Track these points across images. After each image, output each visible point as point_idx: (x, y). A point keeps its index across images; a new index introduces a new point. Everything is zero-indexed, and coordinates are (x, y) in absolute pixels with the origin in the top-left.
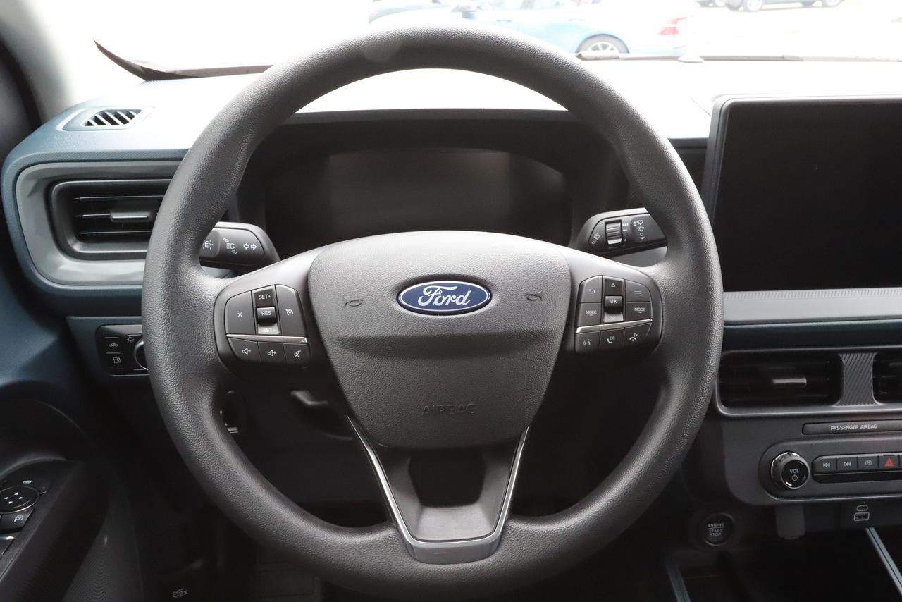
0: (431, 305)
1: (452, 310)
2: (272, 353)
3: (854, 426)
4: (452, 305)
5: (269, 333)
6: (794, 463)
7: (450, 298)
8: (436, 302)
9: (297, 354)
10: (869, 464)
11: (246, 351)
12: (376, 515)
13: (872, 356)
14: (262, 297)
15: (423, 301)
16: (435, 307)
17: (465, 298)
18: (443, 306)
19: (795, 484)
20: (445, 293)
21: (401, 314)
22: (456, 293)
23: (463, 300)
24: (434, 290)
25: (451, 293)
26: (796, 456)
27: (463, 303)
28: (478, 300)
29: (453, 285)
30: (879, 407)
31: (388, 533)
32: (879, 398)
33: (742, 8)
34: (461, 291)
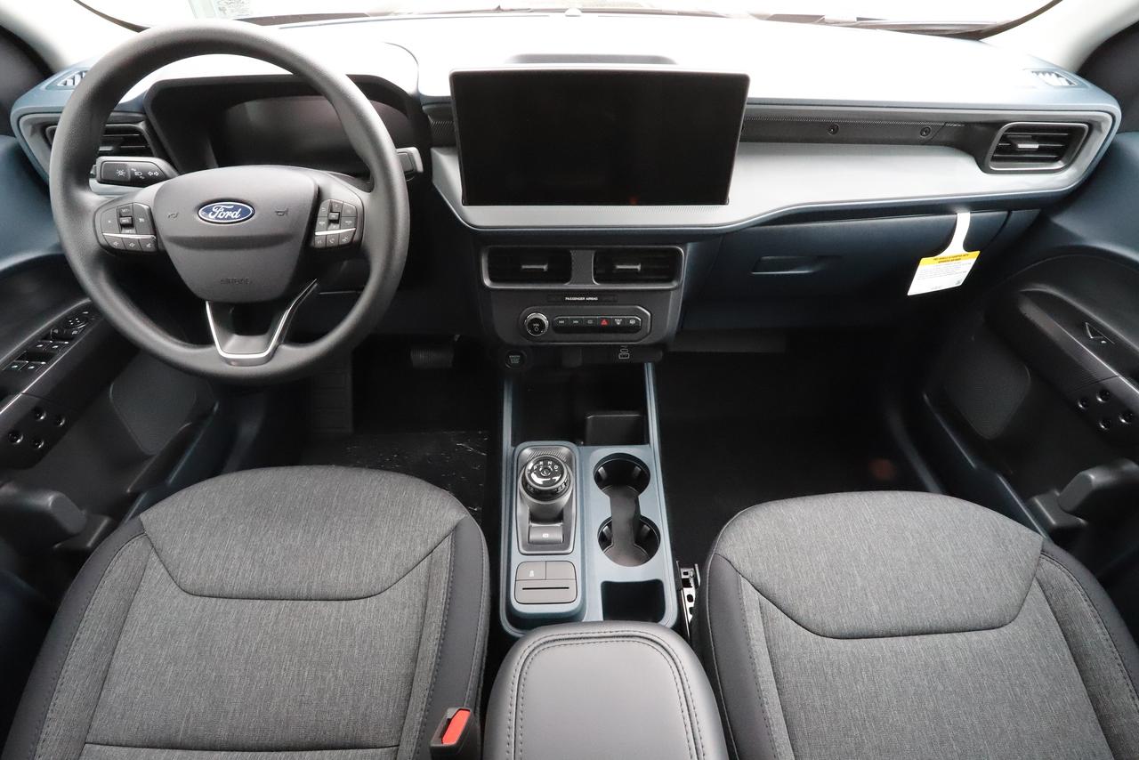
0: (217, 218)
1: (229, 221)
3: (580, 298)
4: (229, 218)
7: (229, 213)
8: (219, 216)
9: (149, 246)
10: (590, 322)
12: (206, 340)
13: (593, 252)
14: (124, 211)
15: (212, 215)
16: (219, 219)
17: (237, 213)
18: (224, 219)
20: (226, 210)
21: (200, 223)
22: (232, 210)
24: (219, 208)
25: (229, 210)
27: (236, 216)
28: (246, 215)
29: (231, 205)
31: (211, 349)
34: (235, 209)
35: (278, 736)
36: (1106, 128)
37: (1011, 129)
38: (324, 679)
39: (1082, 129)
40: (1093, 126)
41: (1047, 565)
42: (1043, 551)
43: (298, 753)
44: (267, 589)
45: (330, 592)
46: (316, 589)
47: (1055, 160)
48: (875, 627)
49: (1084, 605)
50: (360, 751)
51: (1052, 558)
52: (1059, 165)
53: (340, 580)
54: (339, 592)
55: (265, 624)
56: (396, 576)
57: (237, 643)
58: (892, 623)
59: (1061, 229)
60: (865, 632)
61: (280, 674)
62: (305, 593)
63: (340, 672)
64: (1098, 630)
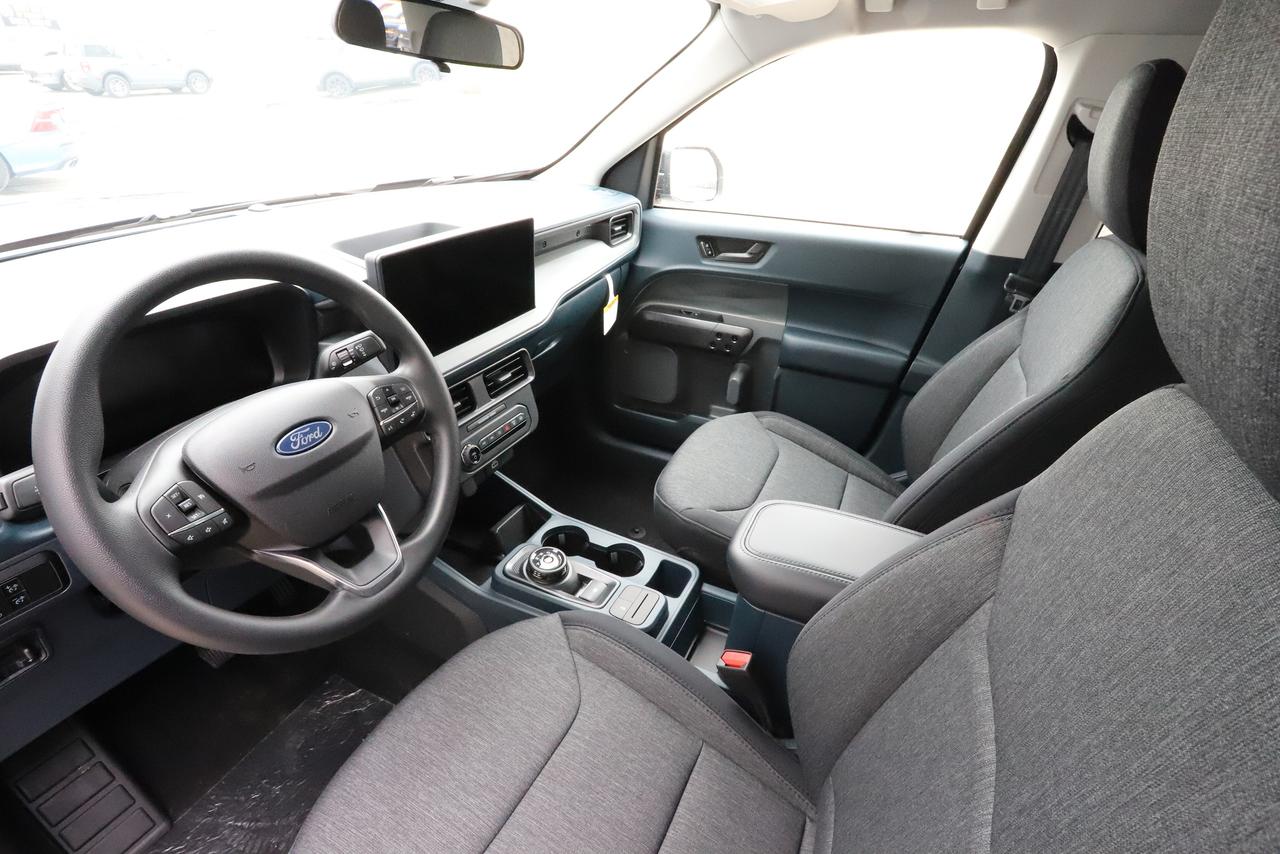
0: (301, 446)
1: (315, 443)
2: (208, 530)
3: (486, 417)
4: (314, 440)
5: (197, 519)
6: (472, 451)
7: (310, 436)
8: (303, 443)
9: (225, 522)
10: (500, 433)
11: (190, 538)
13: (481, 377)
15: (295, 445)
16: (305, 446)
17: (317, 432)
18: (309, 443)
19: (478, 460)
20: (305, 434)
22: (311, 432)
23: (318, 434)
24: (296, 436)
25: (308, 433)
26: (471, 446)
27: (318, 436)
28: (326, 431)
29: (306, 428)
30: (494, 401)
31: (341, 594)
32: (493, 397)
33: (105, 94)
34: (313, 430)
35: (655, 828)
36: (638, 211)
37: (613, 220)
38: (629, 771)
39: (630, 215)
40: (634, 211)
41: (765, 420)
42: (757, 417)
43: (675, 818)
44: (512, 793)
45: (554, 738)
46: (544, 748)
47: (626, 234)
48: (757, 486)
49: (787, 423)
50: (696, 768)
51: (762, 416)
52: (629, 235)
53: (551, 725)
54: (560, 731)
55: (549, 805)
56: (574, 681)
57: (552, 840)
58: (759, 479)
59: (643, 268)
60: (756, 492)
61: (604, 808)
62: (541, 759)
63: (631, 755)
64: (798, 428)
